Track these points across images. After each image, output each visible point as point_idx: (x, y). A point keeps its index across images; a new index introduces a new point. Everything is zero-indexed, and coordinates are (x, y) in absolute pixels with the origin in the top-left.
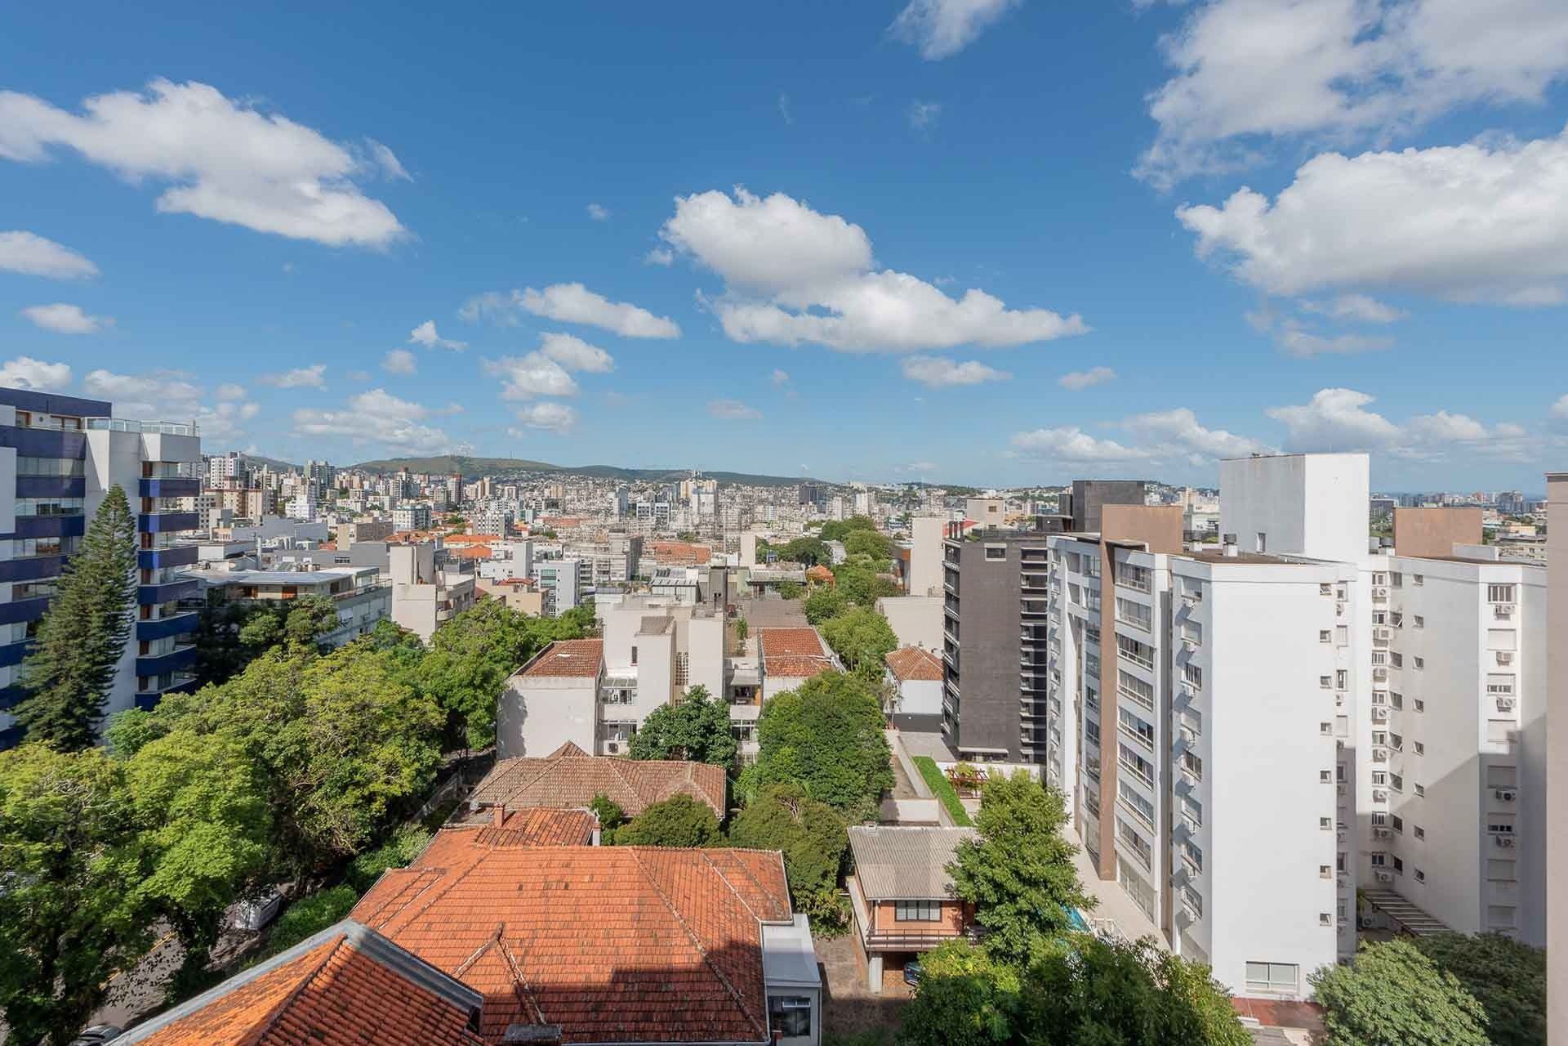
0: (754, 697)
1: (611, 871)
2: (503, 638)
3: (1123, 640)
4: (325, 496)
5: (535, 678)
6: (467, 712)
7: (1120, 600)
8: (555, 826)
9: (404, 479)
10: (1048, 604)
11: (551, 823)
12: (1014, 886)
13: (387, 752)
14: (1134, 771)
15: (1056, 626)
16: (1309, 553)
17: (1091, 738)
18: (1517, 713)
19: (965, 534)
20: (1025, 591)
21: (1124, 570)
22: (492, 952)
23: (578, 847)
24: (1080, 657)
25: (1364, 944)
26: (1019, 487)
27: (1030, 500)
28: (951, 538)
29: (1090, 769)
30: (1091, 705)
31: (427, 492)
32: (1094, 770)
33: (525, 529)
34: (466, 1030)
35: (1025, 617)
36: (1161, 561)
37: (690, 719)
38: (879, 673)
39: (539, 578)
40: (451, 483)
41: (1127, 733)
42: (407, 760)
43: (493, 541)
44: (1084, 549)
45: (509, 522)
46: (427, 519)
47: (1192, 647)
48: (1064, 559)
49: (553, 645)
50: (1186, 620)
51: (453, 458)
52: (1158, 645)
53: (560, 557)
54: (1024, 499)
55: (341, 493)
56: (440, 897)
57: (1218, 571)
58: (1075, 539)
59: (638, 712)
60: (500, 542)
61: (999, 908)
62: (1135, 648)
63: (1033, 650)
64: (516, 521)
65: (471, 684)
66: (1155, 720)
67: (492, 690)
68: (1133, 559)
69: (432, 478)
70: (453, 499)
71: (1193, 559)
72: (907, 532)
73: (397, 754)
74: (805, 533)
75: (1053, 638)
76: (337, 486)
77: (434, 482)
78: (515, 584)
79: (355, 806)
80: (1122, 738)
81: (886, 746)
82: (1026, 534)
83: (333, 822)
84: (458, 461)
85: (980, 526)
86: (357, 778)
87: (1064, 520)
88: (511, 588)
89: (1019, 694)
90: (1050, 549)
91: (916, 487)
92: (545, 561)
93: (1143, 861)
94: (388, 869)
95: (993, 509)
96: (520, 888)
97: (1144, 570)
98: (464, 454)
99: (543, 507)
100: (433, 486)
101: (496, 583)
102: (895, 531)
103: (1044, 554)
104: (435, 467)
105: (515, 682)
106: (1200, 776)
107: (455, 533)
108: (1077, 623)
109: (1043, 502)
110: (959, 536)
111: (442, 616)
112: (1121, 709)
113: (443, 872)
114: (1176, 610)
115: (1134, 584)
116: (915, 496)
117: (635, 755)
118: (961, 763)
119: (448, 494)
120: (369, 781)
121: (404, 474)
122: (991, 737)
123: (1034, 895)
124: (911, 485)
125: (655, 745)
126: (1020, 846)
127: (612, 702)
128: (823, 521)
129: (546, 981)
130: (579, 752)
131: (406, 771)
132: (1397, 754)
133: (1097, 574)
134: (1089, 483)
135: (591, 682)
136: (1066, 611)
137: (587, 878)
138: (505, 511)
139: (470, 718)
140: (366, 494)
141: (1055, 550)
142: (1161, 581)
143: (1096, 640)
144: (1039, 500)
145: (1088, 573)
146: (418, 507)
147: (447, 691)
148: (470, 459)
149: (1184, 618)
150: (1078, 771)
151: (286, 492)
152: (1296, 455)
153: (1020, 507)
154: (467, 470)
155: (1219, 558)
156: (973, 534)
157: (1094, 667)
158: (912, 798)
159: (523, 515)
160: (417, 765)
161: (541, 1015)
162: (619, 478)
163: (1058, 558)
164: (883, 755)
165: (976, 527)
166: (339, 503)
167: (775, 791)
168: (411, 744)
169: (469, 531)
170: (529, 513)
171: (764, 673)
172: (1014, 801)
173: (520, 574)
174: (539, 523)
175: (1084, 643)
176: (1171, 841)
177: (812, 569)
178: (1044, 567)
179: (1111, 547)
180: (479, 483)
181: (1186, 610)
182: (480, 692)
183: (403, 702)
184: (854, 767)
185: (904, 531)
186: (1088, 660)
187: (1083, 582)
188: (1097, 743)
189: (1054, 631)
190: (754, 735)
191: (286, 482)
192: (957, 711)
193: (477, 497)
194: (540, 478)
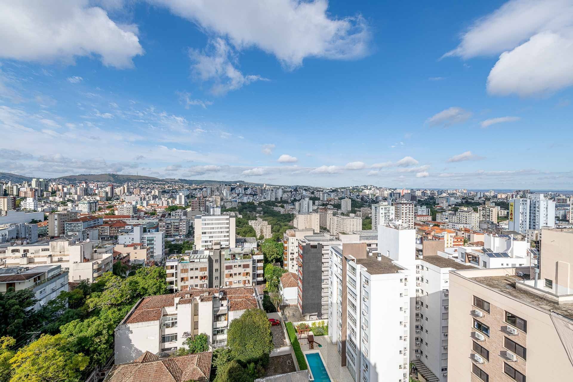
4: (43, 196)
9: (85, 187)
31: (97, 192)
39: (146, 240)
46: (95, 207)
51: (109, 175)
55: (52, 193)
70: (109, 195)
76: (50, 190)
78: (134, 246)
84: (112, 176)
88: (132, 248)
99: (151, 200)
100: (99, 189)
101: (125, 246)
107: (109, 214)
111: (96, 275)
119: (107, 193)
121: (84, 183)
122: (313, 309)
130: (150, 356)
135: (157, 322)
140: (65, 194)
148: (118, 175)
151: (22, 195)
154: (116, 180)
159: (142, 203)
166: (51, 198)
171: (229, 309)
173: (137, 239)
180: (122, 188)
191: (21, 189)
193: (121, 194)
194: (151, 183)
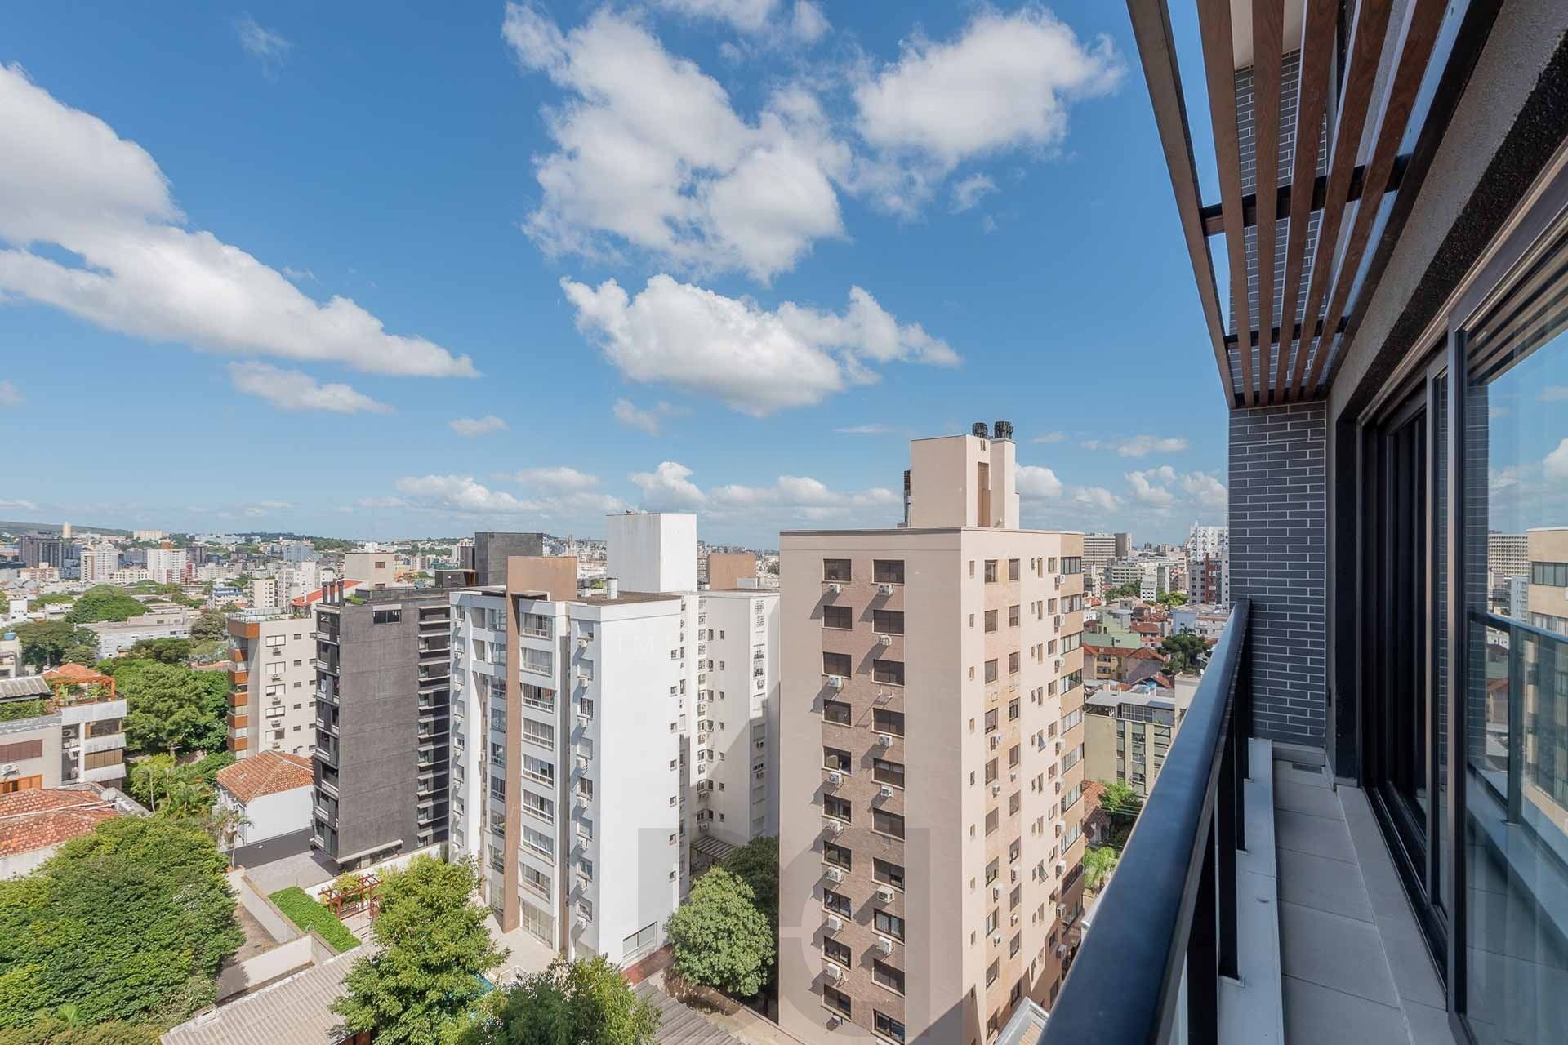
3: (526, 688)
7: (525, 649)
10: (451, 666)
12: (421, 981)
14: (536, 813)
15: (459, 688)
16: (664, 588)
17: (496, 794)
18: (765, 689)
19: (345, 597)
20: (423, 656)
21: (528, 620)
24: (485, 715)
25: (695, 882)
26: (406, 539)
27: (420, 554)
28: (325, 602)
29: (496, 826)
30: (496, 761)
32: (499, 827)
35: (423, 685)
36: (561, 608)
38: (206, 800)
41: (531, 778)
44: (489, 603)
47: (586, 683)
48: (468, 615)
50: (581, 659)
52: (558, 687)
54: (412, 552)
57: (606, 612)
58: (480, 593)
61: (403, 1018)
62: (537, 694)
63: (432, 719)
66: (554, 757)
68: (537, 608)
71: (586, 604)
72: (245, 600)
74: (34, 615)
75: (456, 701)
80: (527, 785)
81: (227, 895)
82: (425, 591)
85: (365, 585)
87: (467, 574)
89: (415, 772)
90: (453, 606)
91: (258, 539)
93: (544, 895)
95: (380, 565)
97: (546, 618)
102: (224, 600)
103: (447, 612)
106: (591, 797)
108: (482, 680)
109: (434, 556)
110: (337, 600)
112: (525, 756)
114: (573, 652)
115: (537, 633)
116: (256, 550)
118: (341, 877)
122: (382, 833)
123: (445, 980)
124: (249, 538)
126: (430, 934)
128: (73, 593)
132: (711, 735)
133: (503, 627)
134: (492, 535)
136: (471, 669)
141: (459, 607)
142: (560, 627)
143: (501, 694)
144: (430, 554)
145: (494, 627)
149: (579, 659)
150: (482, 834)
152: (655, 513)
153: (408, 562)
155: (603, 600)
156: (356, 596)
157: (499, 721)
158: (270, 948)
163: (462, 615)
164: (224, 908)
165: (360, 587)
172: (423, 889)
175: (489, 699)
176: (568, 865)
177: (57, 671)
178: (446, 626)
179: (517, 599)
181: (581, 649)
184: (168, 946)
185: (239, 600)
186: (493, 716)
187: (488, 636)
188: (502, 798)
189: (457, 693)
192: (334, 815)
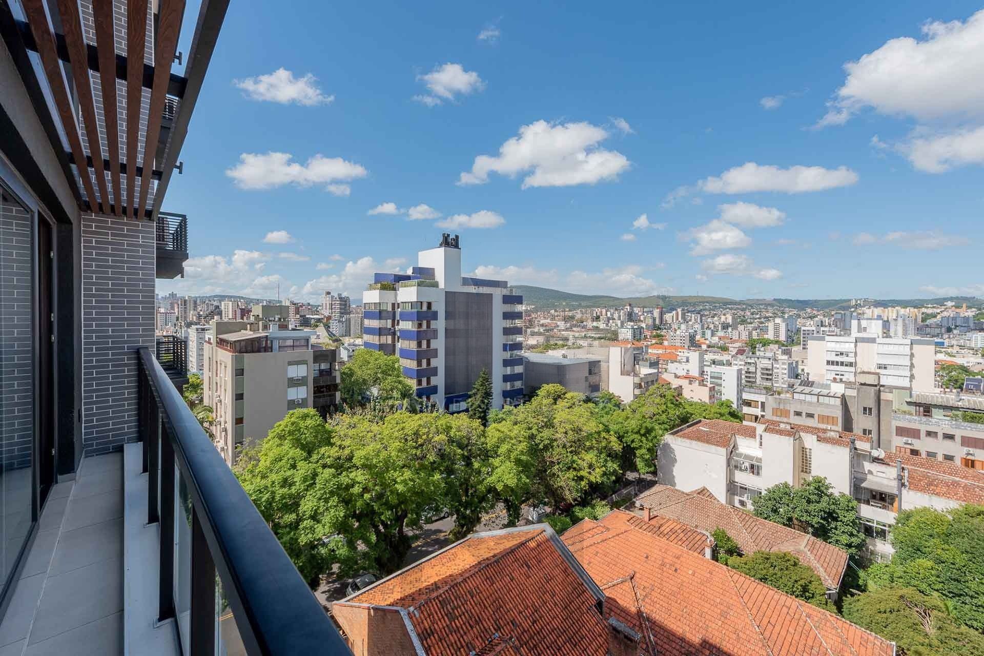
0: (892, 504)
1: (708, 575)
2: (666, 410)
5: (681, 439)
6: (637, 449)
8: (682, 535)
9: (629, 310)
11: (679, 531)
13: (590, 457)
22: (627, 584)
23: (697, 554)
31: (642, 318)
33: (705, 343)
34: (594, 607)
37: (809, 501)
39: (709, 377)
40: (656, 313)
42: (599, 465)
43: (680, 350)
45: (692, 338)
46: (640, 334)
49: (700, 421)
51: (658, 297)
53: (730, 364)
55: (596, 319)
56: (603, 541)
59: (763, 483)
60: (685, 351)
64: (698, 337)
65: (638, 432)
67: (652, 440)
69: (645, 310)
70: (657, 322)
73: (594, 459)
77: (646, 312)
78: (691, 380)
79: (573, 480)
83: (562, 484)
84: (662, 299)
86: (575, 465)
88: (687, 381)
92: (713, 366)
94: (586, 518)
96: (647, 557)
98: (666, 294)
99: (720, 328)
100: (645, 314)
101: (676, 376)
104: (646, 303)
105: (668, 438)
107: (656, 343)
111: (637, 392)
113: (608, 529)
117: (758, 513)
119: (654, 319)
120: (580, 469)
121: (628, 307)
125: (775, 511)
127: (741, 470)
129: (657, 618)
130: (711, 496)
131: (597, 470)
135: (723, 451)
137: (690, 572)
138: (690, 331)
139: (638, 452)
140: (609, 319)
146: (636, 327)
147: (625, 433)
148: (669, 297)
154: (667, 304)
159: (704, 334)
160: (604, 469)
161: (652, 637)
162: (789, 307)
167: (901, 593)
168: (602, 457)
169: (666, 343)
170: (708, 333)
171: (903, 485)
173: (695, 373)
174: (715, 340)
180: (674, 312)
182: (644, 439)
183: (599, 433)
190: (890, 537)
193: (673, 321)
194: (719, 308)
